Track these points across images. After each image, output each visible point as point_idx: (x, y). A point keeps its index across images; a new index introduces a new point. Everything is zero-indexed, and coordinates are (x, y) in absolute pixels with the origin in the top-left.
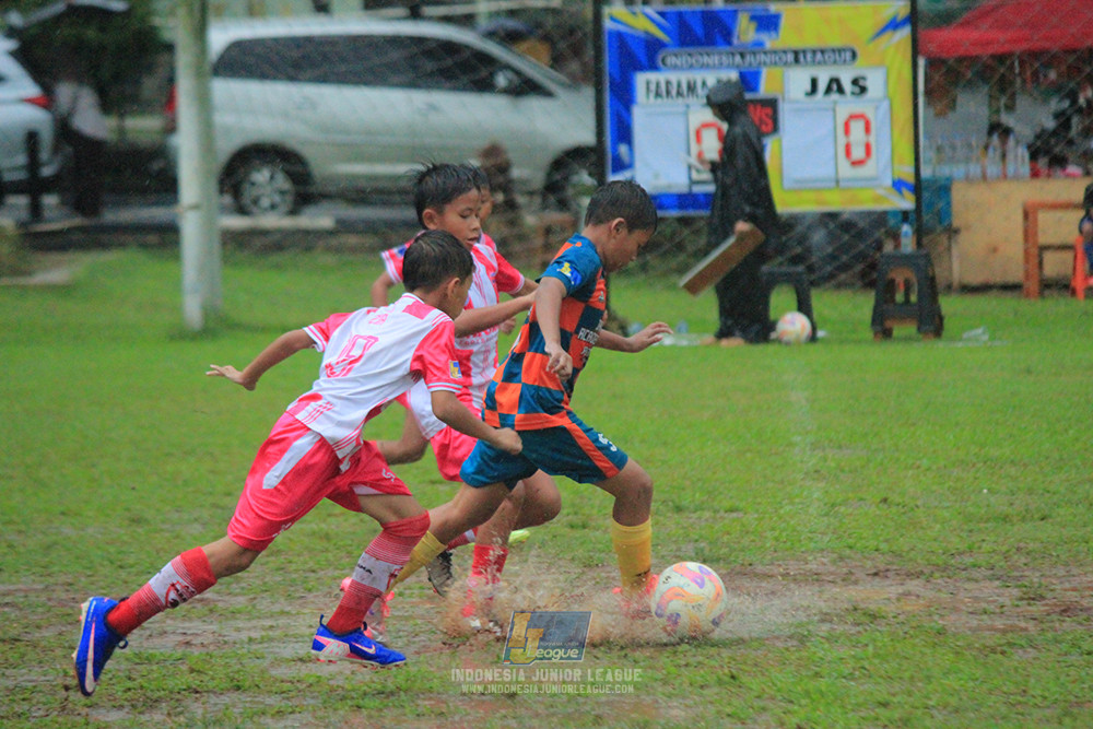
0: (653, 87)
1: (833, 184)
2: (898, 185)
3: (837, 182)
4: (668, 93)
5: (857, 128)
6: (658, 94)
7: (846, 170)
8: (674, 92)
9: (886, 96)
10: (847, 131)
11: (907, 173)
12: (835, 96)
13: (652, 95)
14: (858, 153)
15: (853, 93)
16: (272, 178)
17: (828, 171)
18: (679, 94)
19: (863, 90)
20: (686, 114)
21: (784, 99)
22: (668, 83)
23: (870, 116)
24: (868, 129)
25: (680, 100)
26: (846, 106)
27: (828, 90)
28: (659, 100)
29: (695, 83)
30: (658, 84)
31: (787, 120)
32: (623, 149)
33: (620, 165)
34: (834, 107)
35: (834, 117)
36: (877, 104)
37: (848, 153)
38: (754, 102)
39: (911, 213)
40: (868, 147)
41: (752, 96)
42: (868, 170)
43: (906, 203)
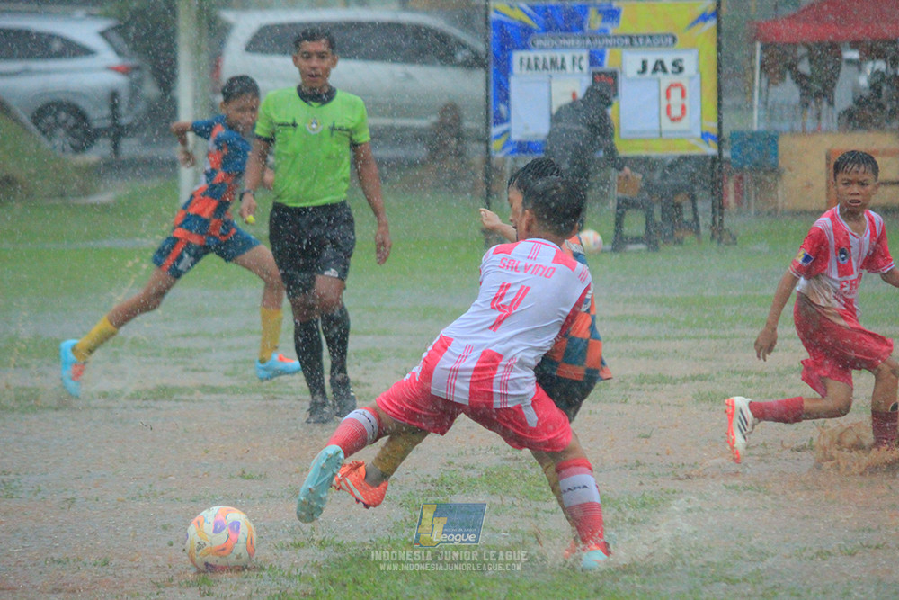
0: (525, 62)
1: (658, 135)
2: (705, 136)
3: (661, 134)
4: (536, 66)
5: (676, 93)
6: (529, 67)
7: (667, 125)
8: (541, 66)
9: (698, 71)
10: (668, 95)
11: (712, 126)
12: (660, 74)
13: (524, 68)
14: (676, 112)
15: (673, 72)
17: (654, 125)
18: (545, 67)
19: (681, 70)
20: (550, 82)
21: (622, 72)
22: (536, 59)
23: (686, 84)
24: (683, 94)
25: (545, 71)
26: (666, 80)
27: (655, 70)
28: (530, 72)
29: (556, 59)
30: (529, 60)
31: (624, 88)
32: (503, 108)
33: (500, 120)
34: (659, 81)
35: (659, 85)
36: (691, 78)
37: (668, 112)
38: (600, 74)
39: (716, 160)
40: (683, 108)
41: (599, 69)
42: (684, 125)
43: (711, 150)
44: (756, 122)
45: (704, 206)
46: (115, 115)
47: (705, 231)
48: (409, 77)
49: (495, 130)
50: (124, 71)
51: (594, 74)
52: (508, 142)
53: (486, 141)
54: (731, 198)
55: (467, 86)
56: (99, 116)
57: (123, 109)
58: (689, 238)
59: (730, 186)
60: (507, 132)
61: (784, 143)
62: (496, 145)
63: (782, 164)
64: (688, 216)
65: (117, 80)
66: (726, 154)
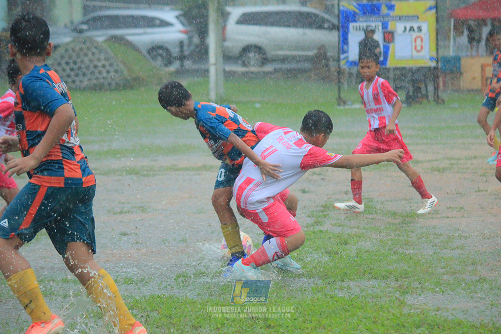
0: (355, 27)
2: (431, 59)
3: (412, 57)
4: (360, 29)
5: (419, 40)
6: (357, 30)
7: (415, 53)
9: (429, 31)
10: (415, 41)
11: (434, 54)
12: (412, 32)
13: (355, 31)
14: (419, 48)
15: (417, 31)
16: (255, 55)
17: (409, 54)
19: (421, 30)
21: (396, 32)
22: (360, 26)
23: (423, 36)
24: (422, 41)
26: (415, 34)
27: (410, 30)
28: (357, 32)
30: (357, 26)
31: (397, 38)
32: (345, 47)
33: (344, 52)
34: (411, 35)
35: (412, 38)
36: (425, 34)
37: (416, 48)
38: (386, 32)
39: (435, 68)
40: (422, 47)
41: (386, 30)
42: (422, 54)
43: (433, 64)
44: (451, 53)
45: (431, 88)
46: (182, 51)
47: (431, 98)
48: (304, 34)
49: (342, 56)
50: (186, 32)
51: (384, 33)
52: (347, 62)
53: (338, 60)
54: (441, 85)
55: (330, 38)
56: (175, 51)
57: (185, 48)
58: (425, 101)
59: (441, 79)
60: (347, 57)
61: (463, 62)
62: (342, 63)
63: (463, 70)
64: (424, 92)
65: (183, 36)
66: (440, 65)
